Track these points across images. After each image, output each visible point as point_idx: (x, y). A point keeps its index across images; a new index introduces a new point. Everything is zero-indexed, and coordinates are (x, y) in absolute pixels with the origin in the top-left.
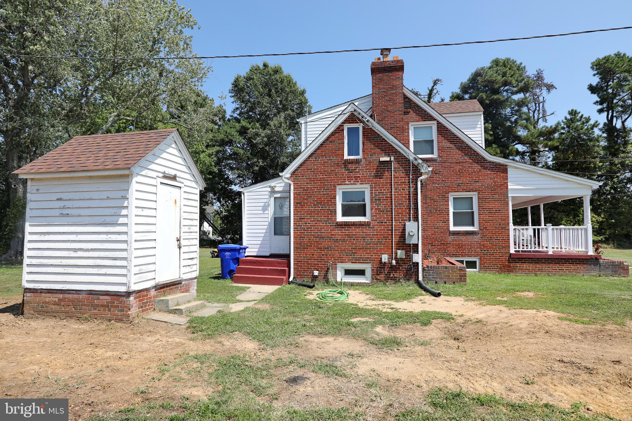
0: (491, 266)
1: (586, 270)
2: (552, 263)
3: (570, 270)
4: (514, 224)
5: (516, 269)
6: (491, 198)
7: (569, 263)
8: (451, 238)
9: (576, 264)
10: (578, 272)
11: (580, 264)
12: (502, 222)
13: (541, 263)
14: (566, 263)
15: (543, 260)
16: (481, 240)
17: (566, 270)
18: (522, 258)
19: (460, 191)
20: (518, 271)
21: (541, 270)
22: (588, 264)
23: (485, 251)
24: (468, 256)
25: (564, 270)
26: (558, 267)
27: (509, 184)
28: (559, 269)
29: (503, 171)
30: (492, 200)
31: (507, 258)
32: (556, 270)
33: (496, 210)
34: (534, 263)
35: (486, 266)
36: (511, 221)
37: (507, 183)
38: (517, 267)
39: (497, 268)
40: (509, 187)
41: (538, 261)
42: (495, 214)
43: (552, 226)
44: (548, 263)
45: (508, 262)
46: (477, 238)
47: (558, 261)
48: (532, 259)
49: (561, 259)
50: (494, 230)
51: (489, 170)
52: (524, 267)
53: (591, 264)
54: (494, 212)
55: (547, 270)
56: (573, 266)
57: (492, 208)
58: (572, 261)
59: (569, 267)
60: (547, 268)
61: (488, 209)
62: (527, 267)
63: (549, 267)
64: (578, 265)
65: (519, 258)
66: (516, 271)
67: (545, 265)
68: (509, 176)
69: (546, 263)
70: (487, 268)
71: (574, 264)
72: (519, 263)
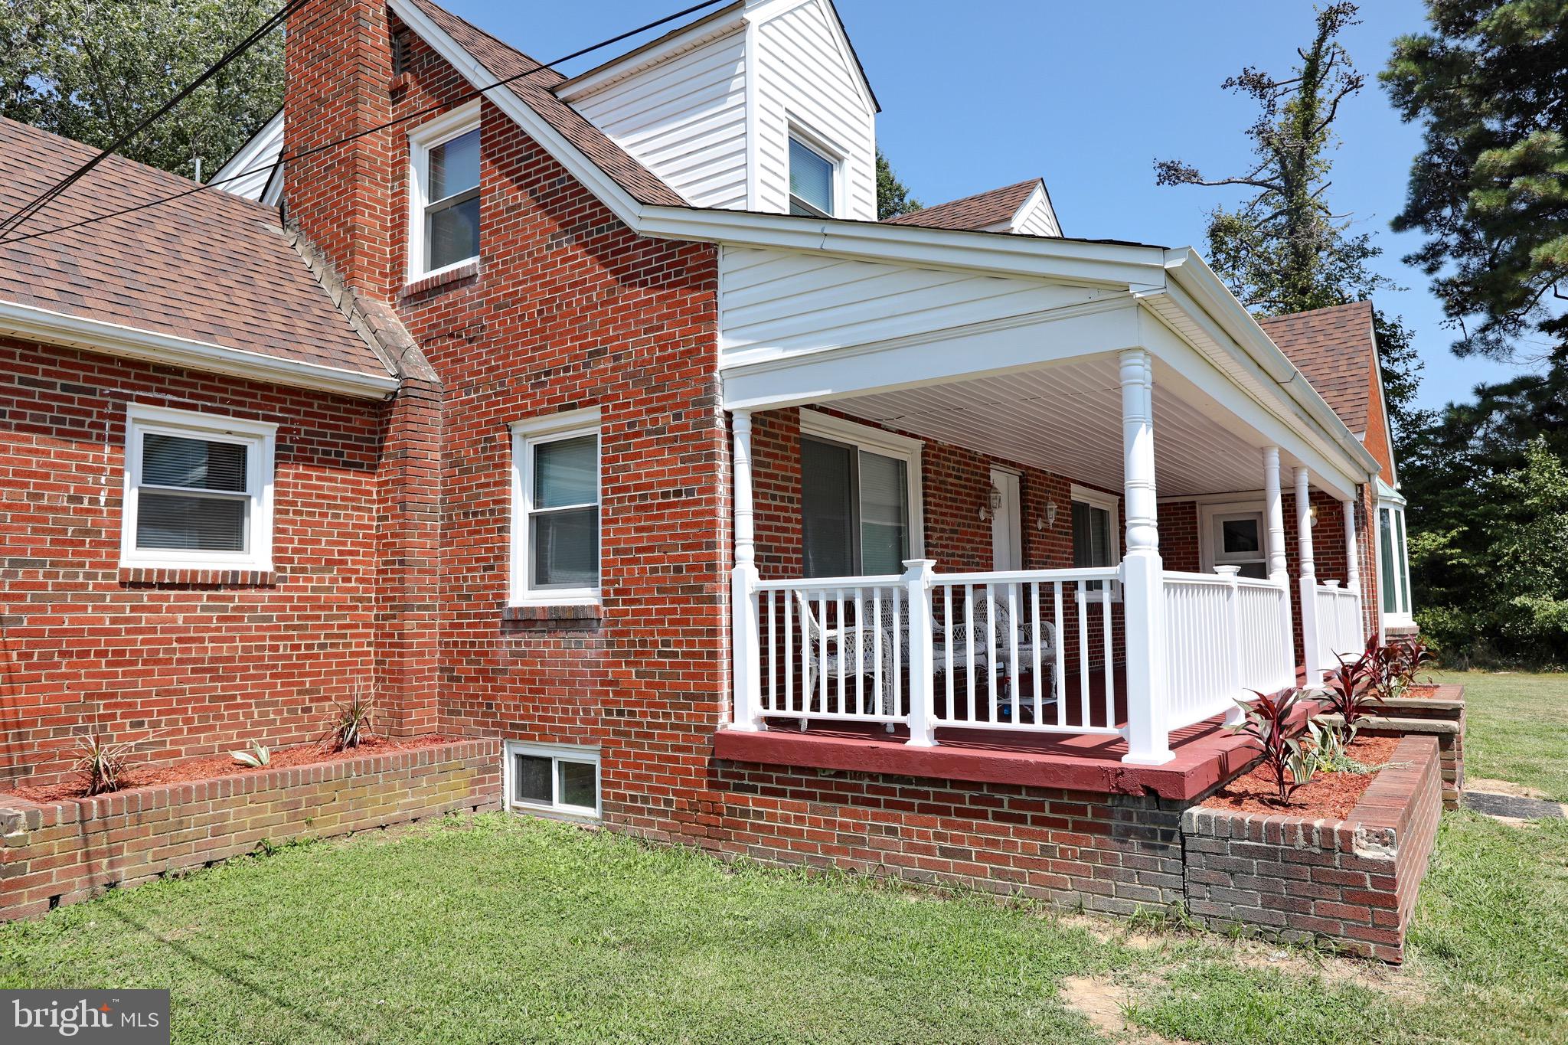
0: (645, 800)
1: (1099, 872)
2: (909, 807)
3: (1004, 860)
4: (767, 566)
5: (740, 826)
6: (649, 432)
7: (998, 817)
8: (506, 644)
9: (1036, 821)
10: (1051, 884)
11: (1061, 824)
12: (685, 558)
13: (856, 801)
14: (983, 815)
15: (865, 783)
16: (607, 654)
17: (981, 857)
18: (768, 767)
19: (543, 412)
20: (750, 839)
21: (851, 845)
22: (1105, 830)
23: (620, 713)
24: (563, 740)
25: (966, 855)
26: (939, 836)
27: (722, 342)
28: (944, 852)
29: (694, 279)
30: (650, 443)
31: (707, 759)
32: (928, 850)
33: (665, 495)
34: (825, 798)
35: (623, 797)
36: (746, 551)
37: (712, 337)
38: (745, 813)
39: (664, 813)
40: (723, 361)
41: (839, 786)
42: (661, 517)
43: (936, 569)
44: (889, 805)
45: (711, 785)
46: (591, 646)
47: (938, 796)
48: (813, 771)
49: (955, 784)
50: (654, 601)
51: (644, 283)
52: (772, 817)
53: (1127, 832)
54: (660, 506)
55: (884, 845)
56: (1019, 833)
57: (650, 486)
58: (1013, 804)
59: (994, 844)
60: (884, 837)
61: (637, 488)
62: (787, 819)
63: (891, 831)
64: (1051, 832)
65: (755, 766)
66: (739, 837)
67: (875, 817)
68: (724, 301)
69: (876, 803)
70: (629, 809)
71: (1022, 819)
72: (753, 790)
